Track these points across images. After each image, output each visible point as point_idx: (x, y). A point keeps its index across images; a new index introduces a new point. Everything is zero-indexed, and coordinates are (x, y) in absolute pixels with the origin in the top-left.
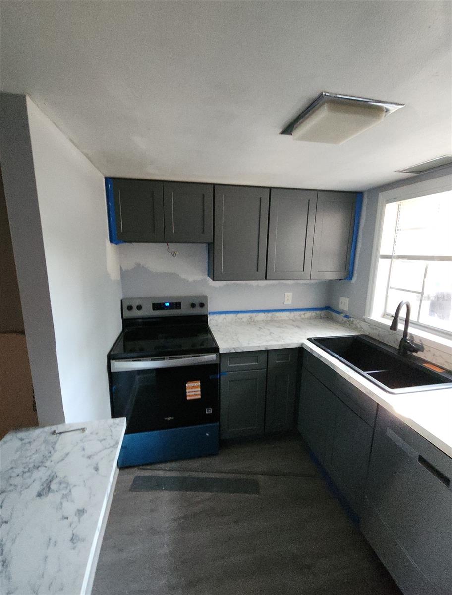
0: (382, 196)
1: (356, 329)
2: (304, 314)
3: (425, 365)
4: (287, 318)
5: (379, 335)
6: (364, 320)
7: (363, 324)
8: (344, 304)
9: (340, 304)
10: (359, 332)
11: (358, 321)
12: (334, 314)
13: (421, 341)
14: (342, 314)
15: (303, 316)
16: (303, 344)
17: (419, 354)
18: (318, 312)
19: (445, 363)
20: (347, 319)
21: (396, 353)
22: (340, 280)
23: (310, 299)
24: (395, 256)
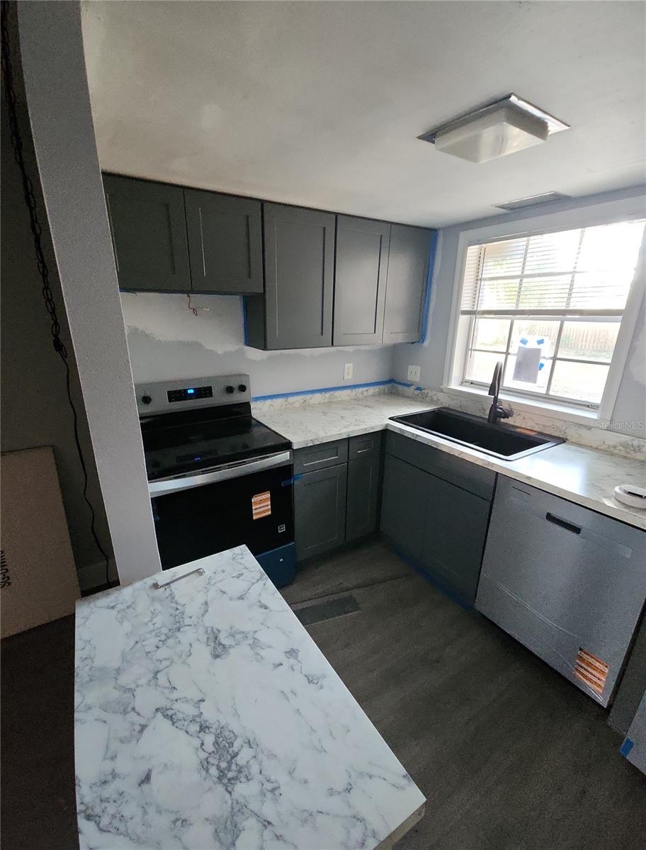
0: (464, 236)
1: (432, 402)
2: (367, 391)
3: (518, 430)
4: (347, 398)
5: (461, 406)
6: (442, 391)
7: (440, 395)
8: (414, 374)
9: (409, 373)
10: (436, 405)
11: (434, 392)
12: (400, 387)
13: (510, 405)
14: (412, 387)
15: (365, 394)
16: (387, 425)
17: (510, 421)
18: (381, 387)
19: (537, 426)
20: (420, 393)
21: (486, 422)
22: (413, 343)
23: (372, 371)
24: (479, 312)
